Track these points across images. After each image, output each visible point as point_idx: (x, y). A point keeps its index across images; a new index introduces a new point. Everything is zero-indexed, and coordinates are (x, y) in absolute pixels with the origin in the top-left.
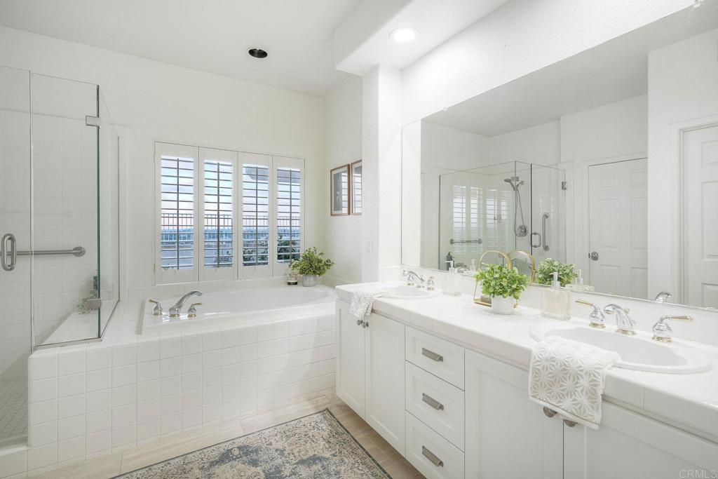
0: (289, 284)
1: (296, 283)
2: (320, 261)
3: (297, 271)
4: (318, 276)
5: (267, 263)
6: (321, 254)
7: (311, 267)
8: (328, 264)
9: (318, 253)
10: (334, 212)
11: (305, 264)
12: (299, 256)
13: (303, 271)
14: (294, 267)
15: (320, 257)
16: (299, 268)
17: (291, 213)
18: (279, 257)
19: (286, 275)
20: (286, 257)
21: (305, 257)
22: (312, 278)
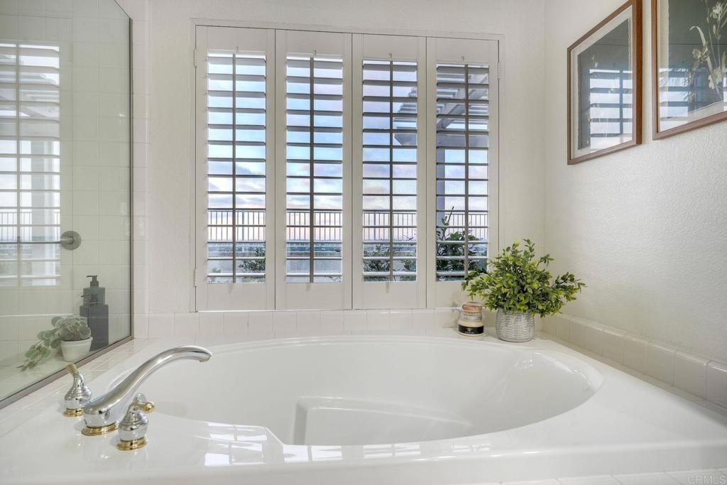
0: (463, 329)
1: (479, 330)
2: (544, 278)
3: (480, 299)
4: (538, 315)
5: (413, 278)
6: (545, 259)
7: (522, 290)
8: (567, 285)
9: (538, 255)
10: (578, 153)
11: (506, 284)
12: (484, 262)
13: (499, 302)
14: (475, 288)
15: (541, 267)
16: (488, 291)
17: (467, 164)
18: (441, 265)
19: (455, 305)
20: (457, 266)
21: (504, 267)
22: (523, 318)
